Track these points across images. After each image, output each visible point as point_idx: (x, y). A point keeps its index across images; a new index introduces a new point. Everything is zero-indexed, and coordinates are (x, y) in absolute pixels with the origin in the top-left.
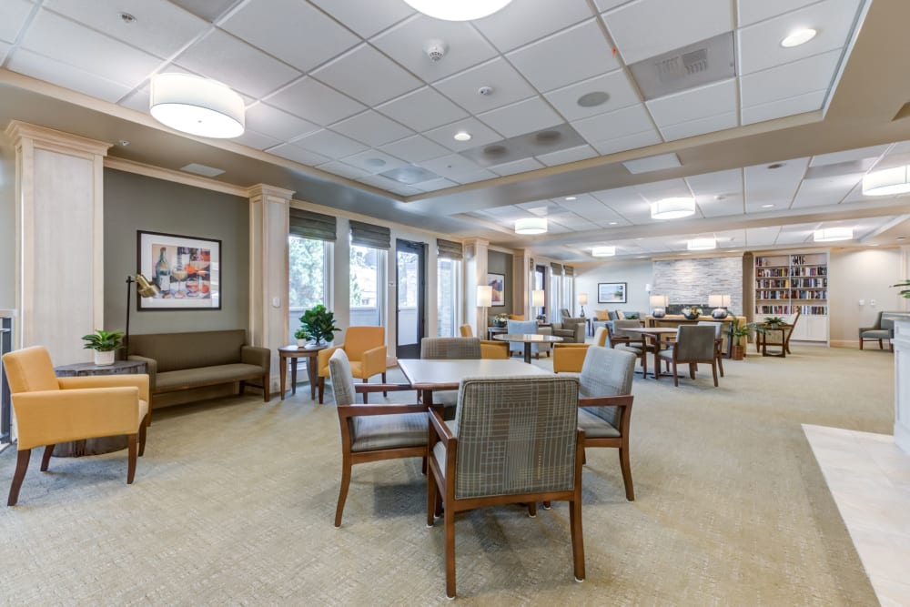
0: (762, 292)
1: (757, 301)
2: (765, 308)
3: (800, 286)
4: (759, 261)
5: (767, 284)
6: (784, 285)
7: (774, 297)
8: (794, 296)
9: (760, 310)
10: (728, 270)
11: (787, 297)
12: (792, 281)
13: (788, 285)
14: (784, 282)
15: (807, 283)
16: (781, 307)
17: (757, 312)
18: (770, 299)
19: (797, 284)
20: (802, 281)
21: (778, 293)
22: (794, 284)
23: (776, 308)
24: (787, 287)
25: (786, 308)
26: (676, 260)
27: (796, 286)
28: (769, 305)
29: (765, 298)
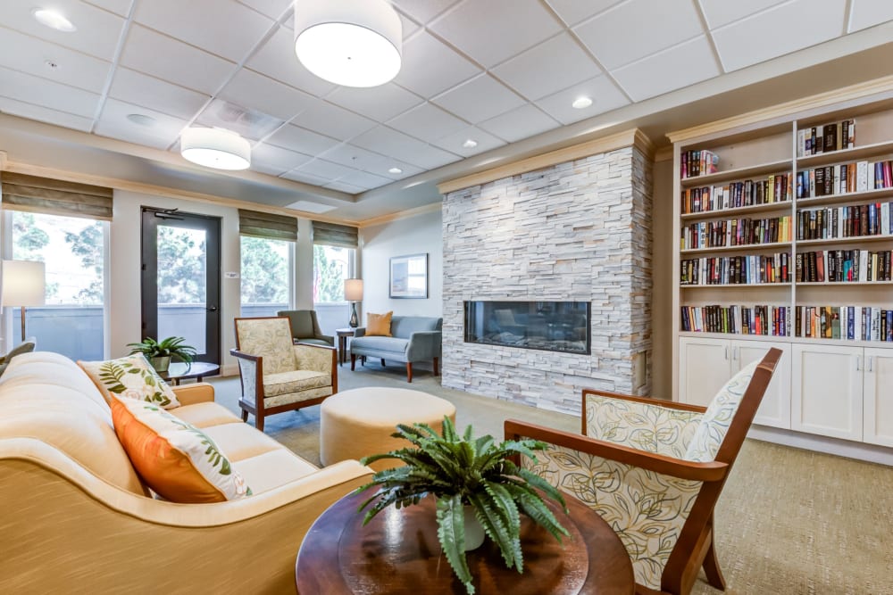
0: (703, 262)
1: (685, 293)
2: (711, 311)
3: (837, 233)
4: (690, 158)
5: (718, 234)
6: (773, 233)
7: (738, 276)
8: (809, 270)
9: (698, 319)
10: (592, 196)
11: (784, 276)
12: (804, 218)
13: (788, 233)
14: (775, 223)
15: (861, 220)
16: (762, 311)
17: (685, 326)
18: (725, 283)
19: (823, 225)
20: (843, 215)
21: (752, 261)
22: (810, 228)
23: (745, 312)
24: (783, 240)
25: (780, 314)
26: (482, 185)
27: (816, 234)
28: (725, 305)
29: (710, 280)
